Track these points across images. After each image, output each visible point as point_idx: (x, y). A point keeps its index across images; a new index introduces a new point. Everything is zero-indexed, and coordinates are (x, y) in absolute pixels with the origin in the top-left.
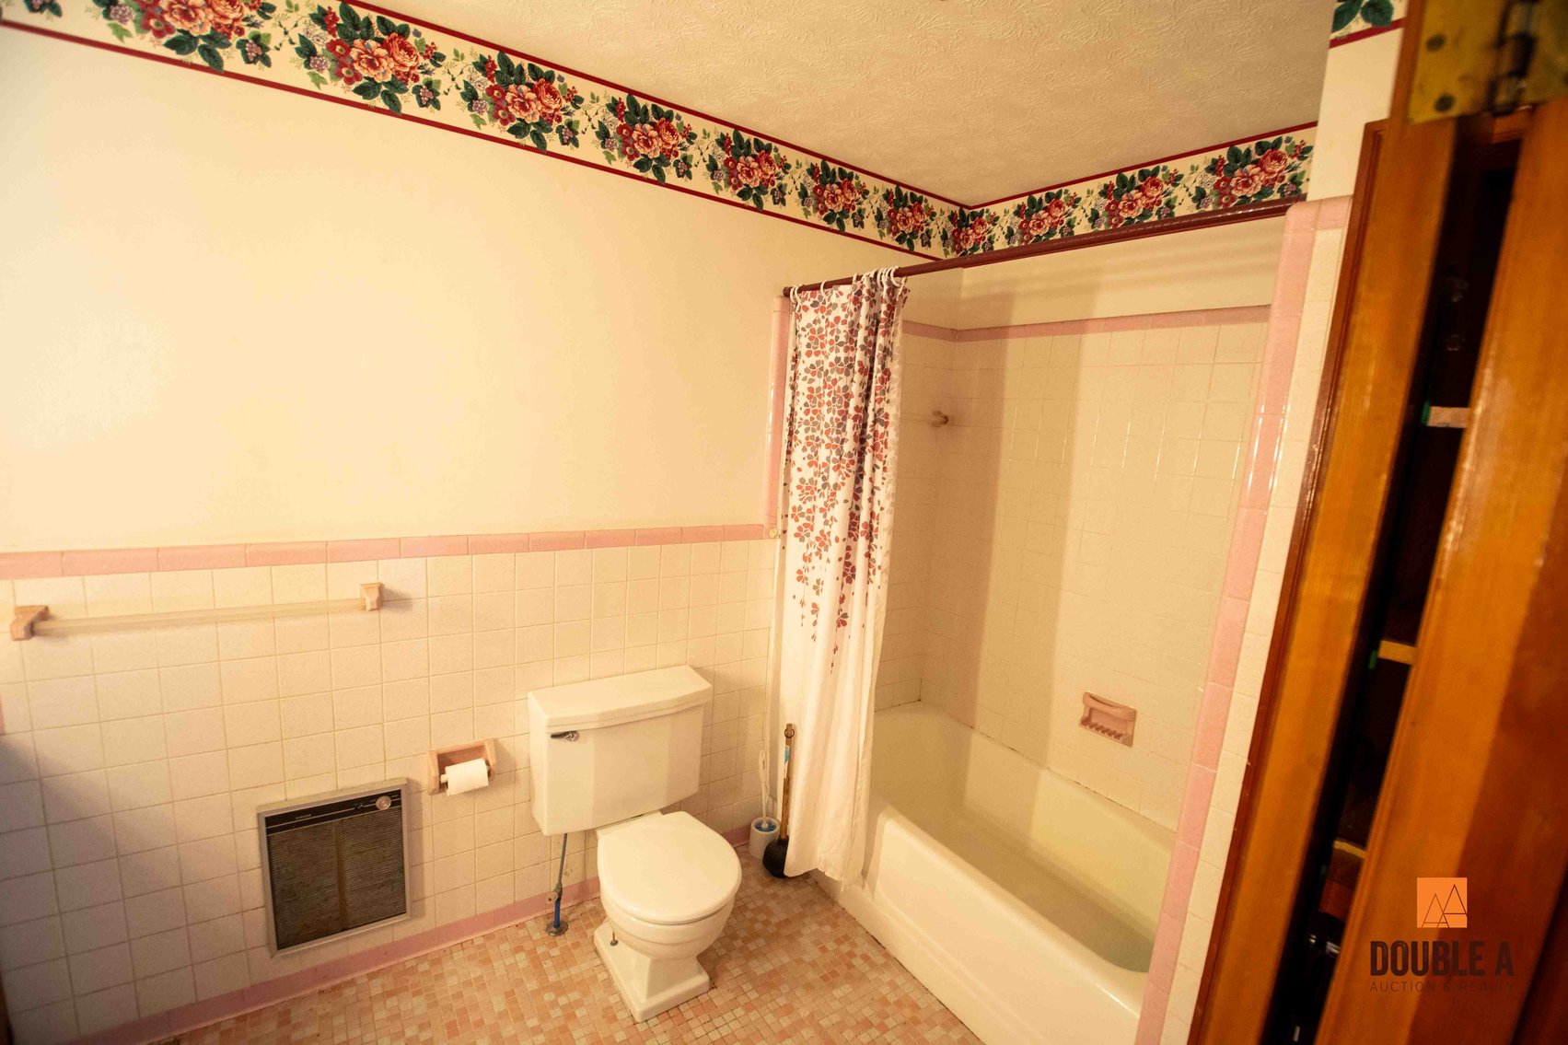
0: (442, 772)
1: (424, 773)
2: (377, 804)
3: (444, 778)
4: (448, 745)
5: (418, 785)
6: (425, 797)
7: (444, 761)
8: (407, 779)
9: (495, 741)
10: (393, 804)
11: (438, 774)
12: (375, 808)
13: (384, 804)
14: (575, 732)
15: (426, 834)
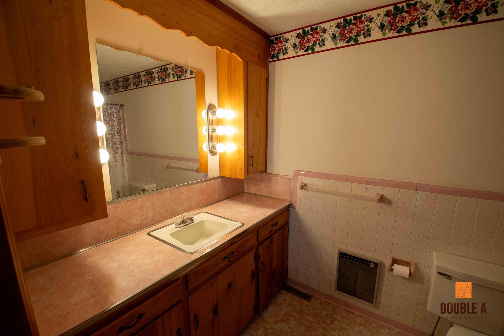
0: (393, 265)
1: (387, 262)
2: (370, 264)
3: (393, 267)
4: (397, 257)
5: (385, 265)
6: (386, 271)
7: (395, 261)
8: (381, 261)
9: (416, 264)
10: (375, 267)
11: (391, 265)
12: (369, 265)
13: (372, 266)
14: (450, 276)
15: (385, 283)
